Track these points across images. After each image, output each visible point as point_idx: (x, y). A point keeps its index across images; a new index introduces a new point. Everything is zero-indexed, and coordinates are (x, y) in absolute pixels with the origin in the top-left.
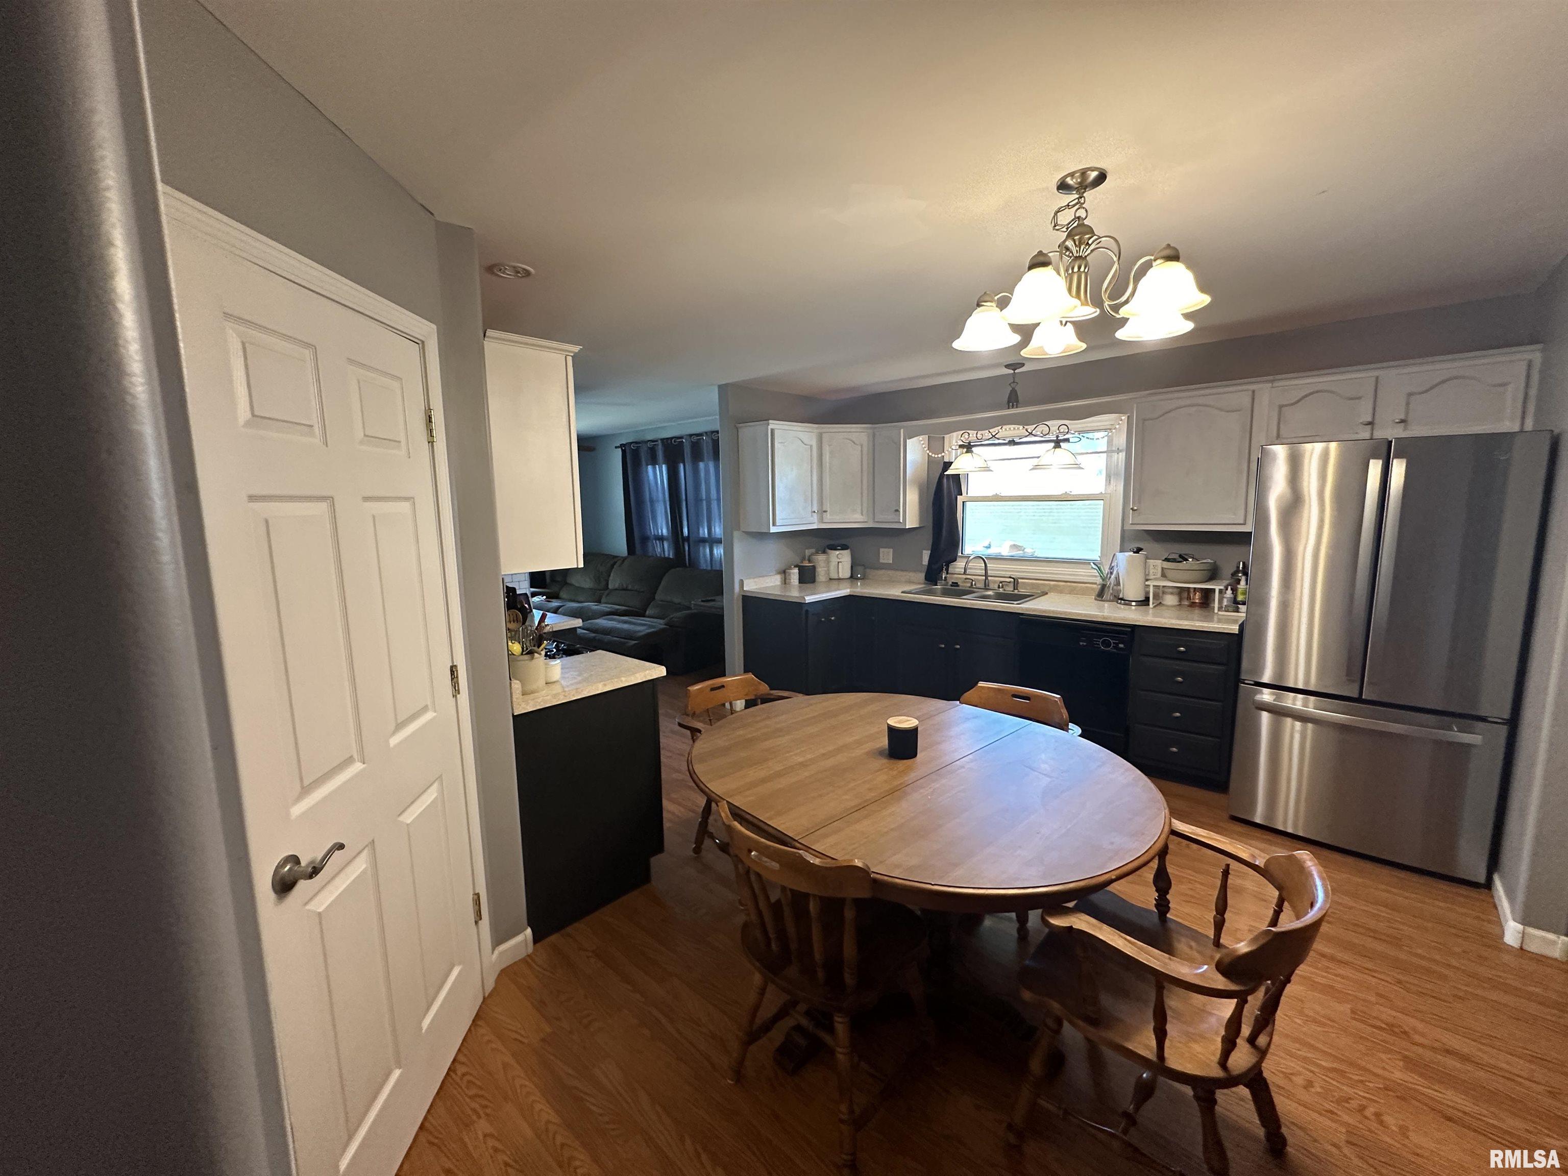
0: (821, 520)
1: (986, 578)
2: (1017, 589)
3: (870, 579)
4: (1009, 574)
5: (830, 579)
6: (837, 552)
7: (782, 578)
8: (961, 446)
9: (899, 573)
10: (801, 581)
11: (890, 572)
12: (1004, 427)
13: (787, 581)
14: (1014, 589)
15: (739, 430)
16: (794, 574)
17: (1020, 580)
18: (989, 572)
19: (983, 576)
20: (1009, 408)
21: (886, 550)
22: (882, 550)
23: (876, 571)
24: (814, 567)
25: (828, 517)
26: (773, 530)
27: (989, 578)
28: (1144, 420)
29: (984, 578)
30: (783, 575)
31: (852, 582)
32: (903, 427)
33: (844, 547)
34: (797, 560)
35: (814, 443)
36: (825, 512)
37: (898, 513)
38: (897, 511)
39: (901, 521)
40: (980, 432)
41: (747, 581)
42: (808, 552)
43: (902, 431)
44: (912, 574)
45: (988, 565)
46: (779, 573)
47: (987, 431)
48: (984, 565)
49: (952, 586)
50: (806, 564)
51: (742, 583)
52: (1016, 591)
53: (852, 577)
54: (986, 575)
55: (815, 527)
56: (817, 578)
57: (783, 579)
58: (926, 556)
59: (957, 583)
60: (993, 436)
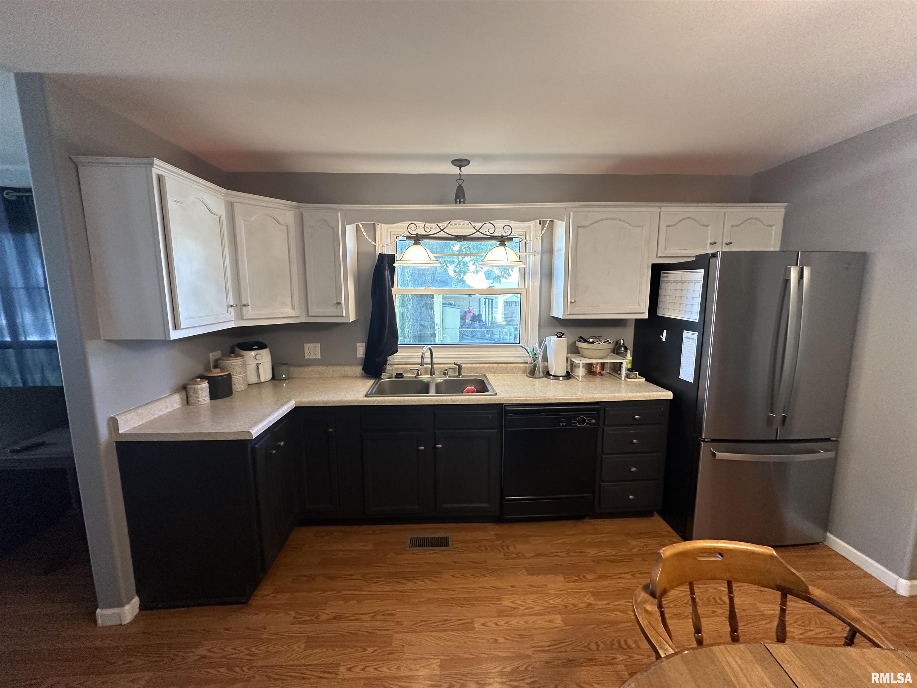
0: (240, 316)
1: (432, 367)
2: (461, 375)
3: (296, 378)
4: (453, 360)
5: (249, 385)
6: (253, 353)
7: (182, 398)
8: (409, 238)
9: (331, 369)
10: (214, 395)
11: (320, 368)
12: (453, 222)
13: (191, 400)
14: (459, 375)
15: (81, 170)
16: (202, 389)
17: (463, 365)
18: (435, 360)
19: (429, 364)
20: (456, 203)
21: (311, 345)
22: (306, 346)
23: (301, 369)
24: (229, 376)
25: (249, 312)
26: (175, 335)
27: (435, 366)
28: (578, 227)
29: (430, 366)
30: (184, 393)
31: (275, 386)
32: (341, 210)
33: (262, 346)
34: (200, 369)
35: (222, 212)
36: (244, 305)
37: (339, 306)
38: (339, 304)
39: (344, 315)
40: (427, 225)
41: (123, 417)
42: (213, 356)
43: (339, 213)
44: (347, 368)
45: (434, 354)
46: (176, 391)
47: (435, 225)
48: (430, 354)
49: (396, 377)
50: (217, 373)
51: (113, 423)
52: (461, 376)
53: (273, 378)
54: (432, 363)
55: (232, 325)
56: (234, 389)
57: (185, 397)
58: (361, 350)
59: (402, 374)
60: (442, 230)
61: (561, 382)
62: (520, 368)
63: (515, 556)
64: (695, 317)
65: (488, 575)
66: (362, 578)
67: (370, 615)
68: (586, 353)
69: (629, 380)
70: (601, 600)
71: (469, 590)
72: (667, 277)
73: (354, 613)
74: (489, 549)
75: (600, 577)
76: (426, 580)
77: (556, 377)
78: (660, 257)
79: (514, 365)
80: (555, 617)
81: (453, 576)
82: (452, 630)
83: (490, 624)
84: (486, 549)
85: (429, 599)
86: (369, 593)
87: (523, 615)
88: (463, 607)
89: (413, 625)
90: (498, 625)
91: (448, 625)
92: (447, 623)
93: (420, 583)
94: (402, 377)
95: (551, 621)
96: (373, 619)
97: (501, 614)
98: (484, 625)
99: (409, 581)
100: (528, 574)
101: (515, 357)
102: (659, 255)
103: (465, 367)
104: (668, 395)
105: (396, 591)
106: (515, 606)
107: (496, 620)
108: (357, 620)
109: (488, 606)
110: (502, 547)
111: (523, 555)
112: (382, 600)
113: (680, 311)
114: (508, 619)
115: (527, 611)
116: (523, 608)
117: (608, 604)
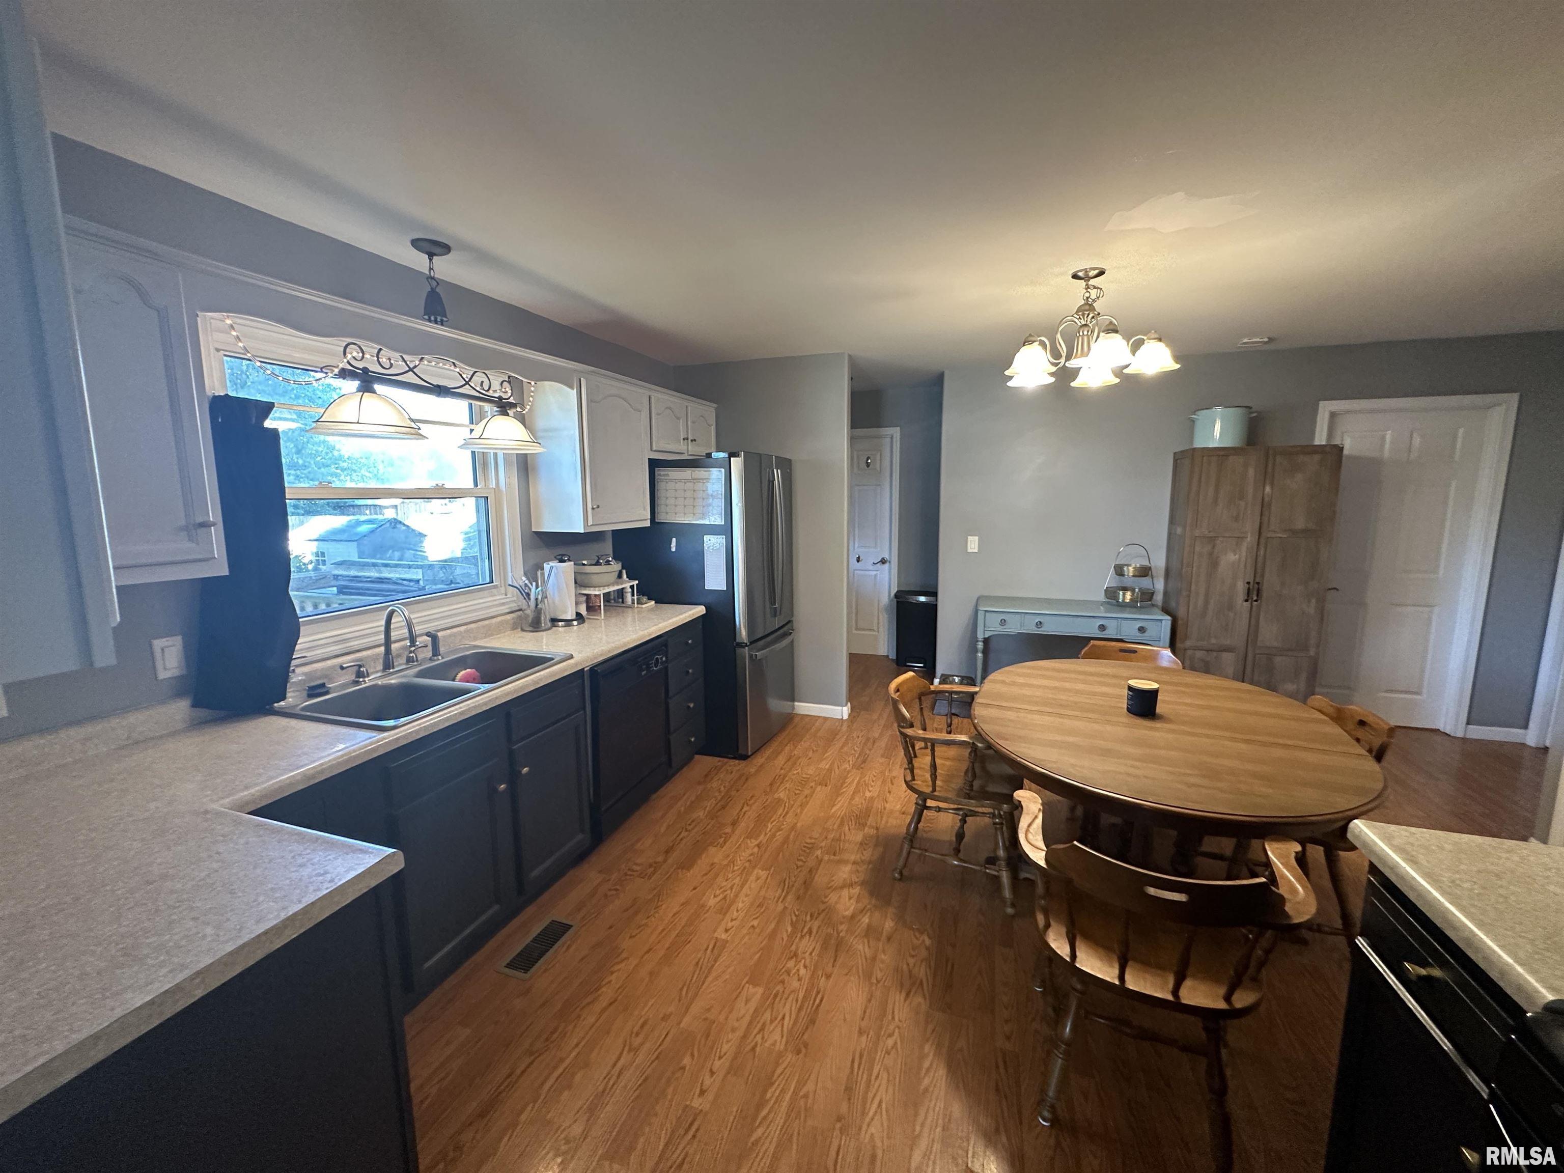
2: (439, 655)
12: (430, 358)
14: (434, 655)
20: (429, 321)
28: (591, 401)
37: (202, 532)
39: (216, 556)
49: (314, 696)
52: (439, 657)
59: (323, 685)
60: (411, 370)
61: (575, 628)
62: (506, 622)
63: (652, 869)
64: (717, 519)
65: (660, 903)
66: (532, 1058)
67: (625, 1052)
68: (595, 579)
69: (644, 606)
70: (758, 836)
71: (668, 930)
72: (668, 475)
73: (604, 1075)
74: (618, 887)
75: (734, 824)
76: (616, 968)
77: (568, 623)
78: (655, 451)
79: (499, 619)
80: (755, 872)
81: (631, 937)
82: (716, 961)
83: (730, 925)
84: (616, 890)
85: (651, 974)
86: (577, 1050)
87: (736, 896)
88: (689, 942)
89: (680, 1001)
90: (735, 919)
91: (705, 963)
92: (702, 964)
93: (613, 977)
94: (327, 693)
95: (758, 879)
96: (634, 1050)
97: (724, 910)
98: (727, 931)
99: (597, 990)
100: (688, 870)
101: (497, 606)
102: (654, 448)
103: (444, 637)
104: (700, 610)
105: (604, 1010)
106: (721, 896)
107: (728, 917)
108: (620, 1073)
109: (705, 919)
110: (626, 874)
111: (656, 863)
112: (608, 1033)
113: (694, 514)
114: (734, 908)
115: (734, 890)
116: (729, 892)
117: (766, 834)
